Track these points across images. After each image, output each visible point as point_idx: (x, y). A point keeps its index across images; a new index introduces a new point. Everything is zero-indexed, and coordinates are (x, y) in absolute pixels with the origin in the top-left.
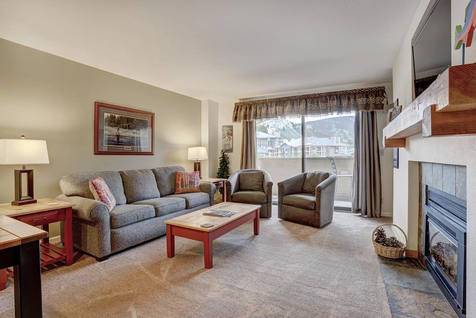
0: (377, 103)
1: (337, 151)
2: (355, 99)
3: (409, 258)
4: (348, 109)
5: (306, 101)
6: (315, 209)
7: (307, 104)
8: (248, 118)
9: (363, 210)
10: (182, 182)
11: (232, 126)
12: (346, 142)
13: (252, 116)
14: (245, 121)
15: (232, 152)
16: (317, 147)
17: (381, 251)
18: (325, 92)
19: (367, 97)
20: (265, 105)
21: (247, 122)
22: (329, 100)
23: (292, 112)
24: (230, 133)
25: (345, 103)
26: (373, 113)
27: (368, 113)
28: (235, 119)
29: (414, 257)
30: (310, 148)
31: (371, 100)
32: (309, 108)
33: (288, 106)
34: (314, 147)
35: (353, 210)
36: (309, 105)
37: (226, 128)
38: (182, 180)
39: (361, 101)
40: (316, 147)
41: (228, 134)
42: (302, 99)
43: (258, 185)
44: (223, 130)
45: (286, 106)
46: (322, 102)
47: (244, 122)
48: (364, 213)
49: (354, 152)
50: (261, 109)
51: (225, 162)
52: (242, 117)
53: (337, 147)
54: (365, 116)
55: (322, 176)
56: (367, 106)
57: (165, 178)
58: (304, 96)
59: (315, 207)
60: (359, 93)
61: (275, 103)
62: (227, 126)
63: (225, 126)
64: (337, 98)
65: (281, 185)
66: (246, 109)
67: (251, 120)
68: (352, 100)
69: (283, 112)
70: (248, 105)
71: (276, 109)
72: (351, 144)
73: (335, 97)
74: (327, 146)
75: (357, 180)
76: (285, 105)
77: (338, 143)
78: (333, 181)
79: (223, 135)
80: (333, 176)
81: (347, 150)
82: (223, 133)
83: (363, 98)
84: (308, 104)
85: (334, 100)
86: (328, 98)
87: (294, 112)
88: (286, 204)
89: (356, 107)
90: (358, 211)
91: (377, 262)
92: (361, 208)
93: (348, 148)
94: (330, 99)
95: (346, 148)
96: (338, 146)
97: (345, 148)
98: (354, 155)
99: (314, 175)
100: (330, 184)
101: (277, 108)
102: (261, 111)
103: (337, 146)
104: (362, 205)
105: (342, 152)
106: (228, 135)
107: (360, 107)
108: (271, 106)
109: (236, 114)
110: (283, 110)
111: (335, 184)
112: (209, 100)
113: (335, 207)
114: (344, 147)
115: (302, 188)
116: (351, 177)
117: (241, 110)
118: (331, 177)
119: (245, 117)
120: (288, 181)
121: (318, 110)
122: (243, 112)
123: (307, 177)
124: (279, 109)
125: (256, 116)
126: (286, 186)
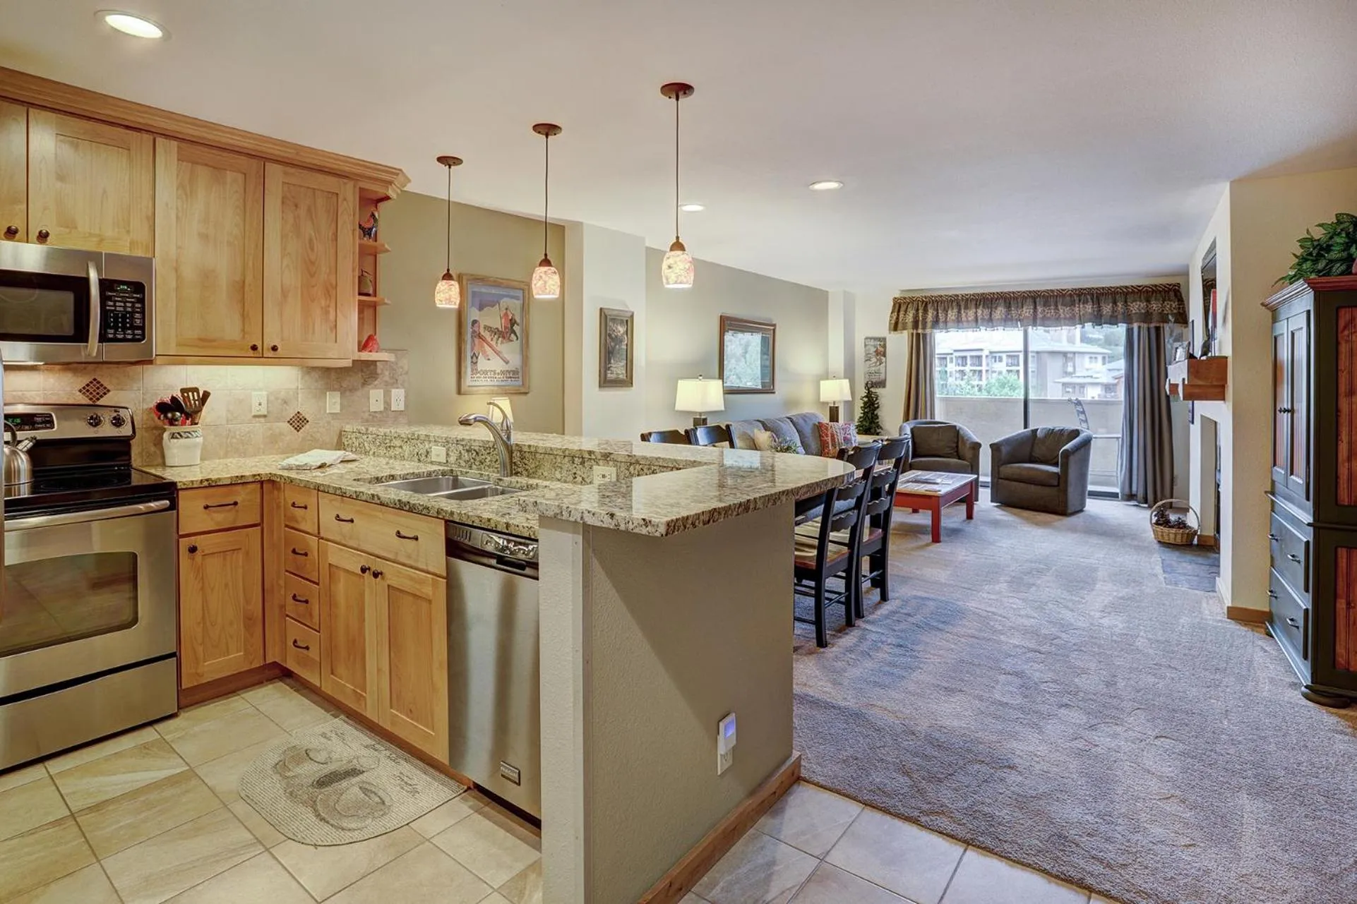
0: (1165, 312)
1: (1070, 369)
2: (1126, 302)
3: (1202, 545)
4: (1113, 321)
5: (1035, 303)
6: (1058, 485)
7: (1035, 307)
8: (920, 326)
9: (1141, 494)
10: (833, 440)
11: (884, 339)
12: (1099, 340)
13: (929, 325)
14: (915, 332)
15: (884, 387)
16: (1008, 356)
17: (1162, 536)
18: (1070, 288)
19: (1148, 301)
20: (954, 304)
21: (918, 335)
22: (1077, 301)
23: (1008, 321)
24: (880, 351)
25: (1107, 309)
26: (1158, 329)
27: (1149, 329)
28: (895, 327)
29: (1208, 544)
30: (987, 356)
31: (1155, 306)
32: (1040, 316)
33: (1000, 308)
34: (998, 355)
35: (1123, 495)
36: (1040, 309)
37: (872, 342)
38: (833, 436)
39: (1137, 307)
40: (1004, 356)
41: (877, 353)
42: (1026, 298)
43: (949, 447)
44: (866, 345)
45: (996, 308)
46: (1064, 305)
47: (912, 334)
48: (1143, 501)
49: (1123, 372)
50: (946, 311)
51: (871, 405)
52: (910, 325)
53: (1069, 355)
54: (1144, 333)
55: (1066, 433)
56: (1146, 317)
57: (808, 430)
58: (1030, 292)
59: (1059, 483)
60: (1133, 292)
61: (974, 303)
62: (875, 339)
63: (871, 338)
64: (1092, 299)
65: (995, 448)
66: (917, 310)
67: (928, 331)
68: (1120, 305)
69: (991, 319)
70: (920, 304)
71: (976, 313)
72: (1117, 345)
73: (1089, 297)
74: (1038, 353)
75: (1128, 443)
76: (994, 306)
77: (1074, 343)
78: (1087, 443)
79: (867, 354)
80: (1085, 434)
81: (1104, 364)
82: (866, 351)
83: (1141, 301)
84: (1038, 307)
85: (1087, 302)
86: (1076, 298)
87: (1011, 320)
88: (1007, 479)
89: (1128, 319)
90: (1130, 497)
91: (1156, 546)
92: (1137, 491)
93: (1107, 359)
94: (1080, 301)
95: (1100, 358)
96: (1074, 353)
97: (1096, 358)
98: (1123, 379)
99: (1051, 433)
100: (1082, 447)
101: (980, 312)
102: (947, 315)
103: (1071, 352)
104: (1137, 488)
105: (1087, 370)
106: (877, 355)
107: (1134, 318)
108: (966, 308)
109: (898, 318)
110: (991, 316)
111: (1089, 449)
112: (845, 292)
113: (1089, 491)
114: (1093, 356)
115: (1031, 453)
116: (1118, 438)
117: (906, 311)
118: (1082, 436)
119: (916, 325)
120: (1007, 441)
121: (1057, 319)
122: (911, 315)
123: (1038, 436)
124: (982, 314)
125: (936, 323)
126: (1004, 450)
